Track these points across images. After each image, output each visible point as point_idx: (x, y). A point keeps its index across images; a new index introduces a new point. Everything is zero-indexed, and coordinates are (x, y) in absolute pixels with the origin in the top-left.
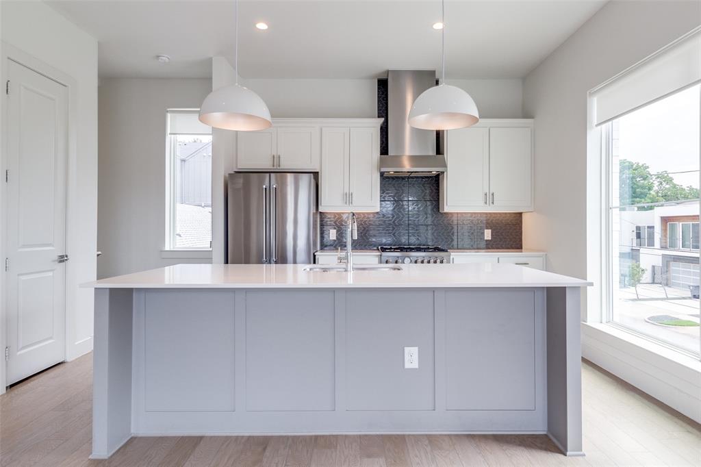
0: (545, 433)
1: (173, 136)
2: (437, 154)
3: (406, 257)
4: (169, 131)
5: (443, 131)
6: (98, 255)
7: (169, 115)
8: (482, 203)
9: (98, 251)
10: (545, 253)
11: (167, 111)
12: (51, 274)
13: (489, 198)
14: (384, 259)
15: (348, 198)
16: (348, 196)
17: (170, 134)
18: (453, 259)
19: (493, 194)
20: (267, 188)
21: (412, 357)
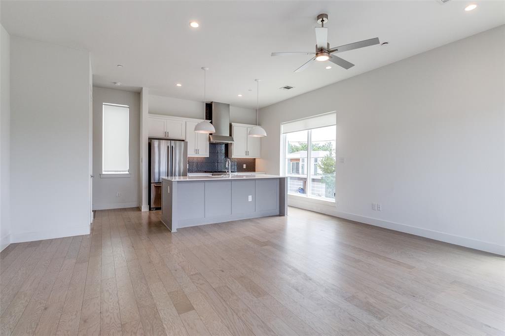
8: (245, 155)
19: (248, 152)
20: (169, 146)
21: (250, 198)
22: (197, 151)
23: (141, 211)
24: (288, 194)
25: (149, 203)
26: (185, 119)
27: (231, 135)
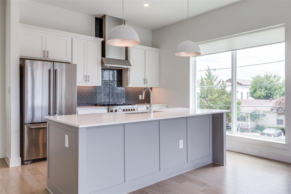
0: (212, 162)
2: (126, 60)
3: (120, 108)
5: (128, 47)
8: (142, 83)
13: (145, 81)
14: (110, 110)
19: (147, 80)
20: (52, 70)
21: (182, 144)
22: (87, 78)
23: (8, 166)
24: (227, 134)
25: (22, 155)
26: (70, 35)
27: (127, 58)
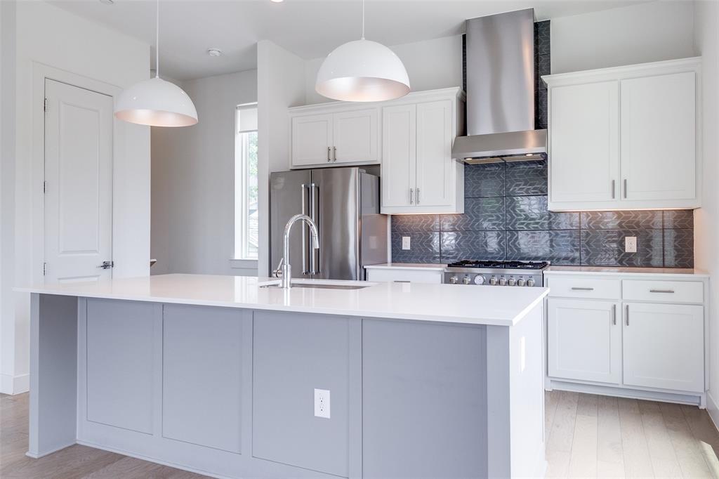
1: (244, 134)
2: (537, 128)
3: (479, 274)
4: (239, 127)
6: (152, 263)
7: (239, 112)
8: (607, 196)
9: (151, 259)
10: (705, 276)
11: (237, 108)
12: (96, 279)
13: (620, 188)
15: (414, 195)
16: (414, 194)
17: (241, 132)
18: (547, 279)
19: (625, 182)
20: (307, 188)
